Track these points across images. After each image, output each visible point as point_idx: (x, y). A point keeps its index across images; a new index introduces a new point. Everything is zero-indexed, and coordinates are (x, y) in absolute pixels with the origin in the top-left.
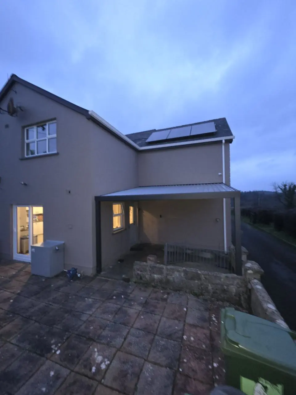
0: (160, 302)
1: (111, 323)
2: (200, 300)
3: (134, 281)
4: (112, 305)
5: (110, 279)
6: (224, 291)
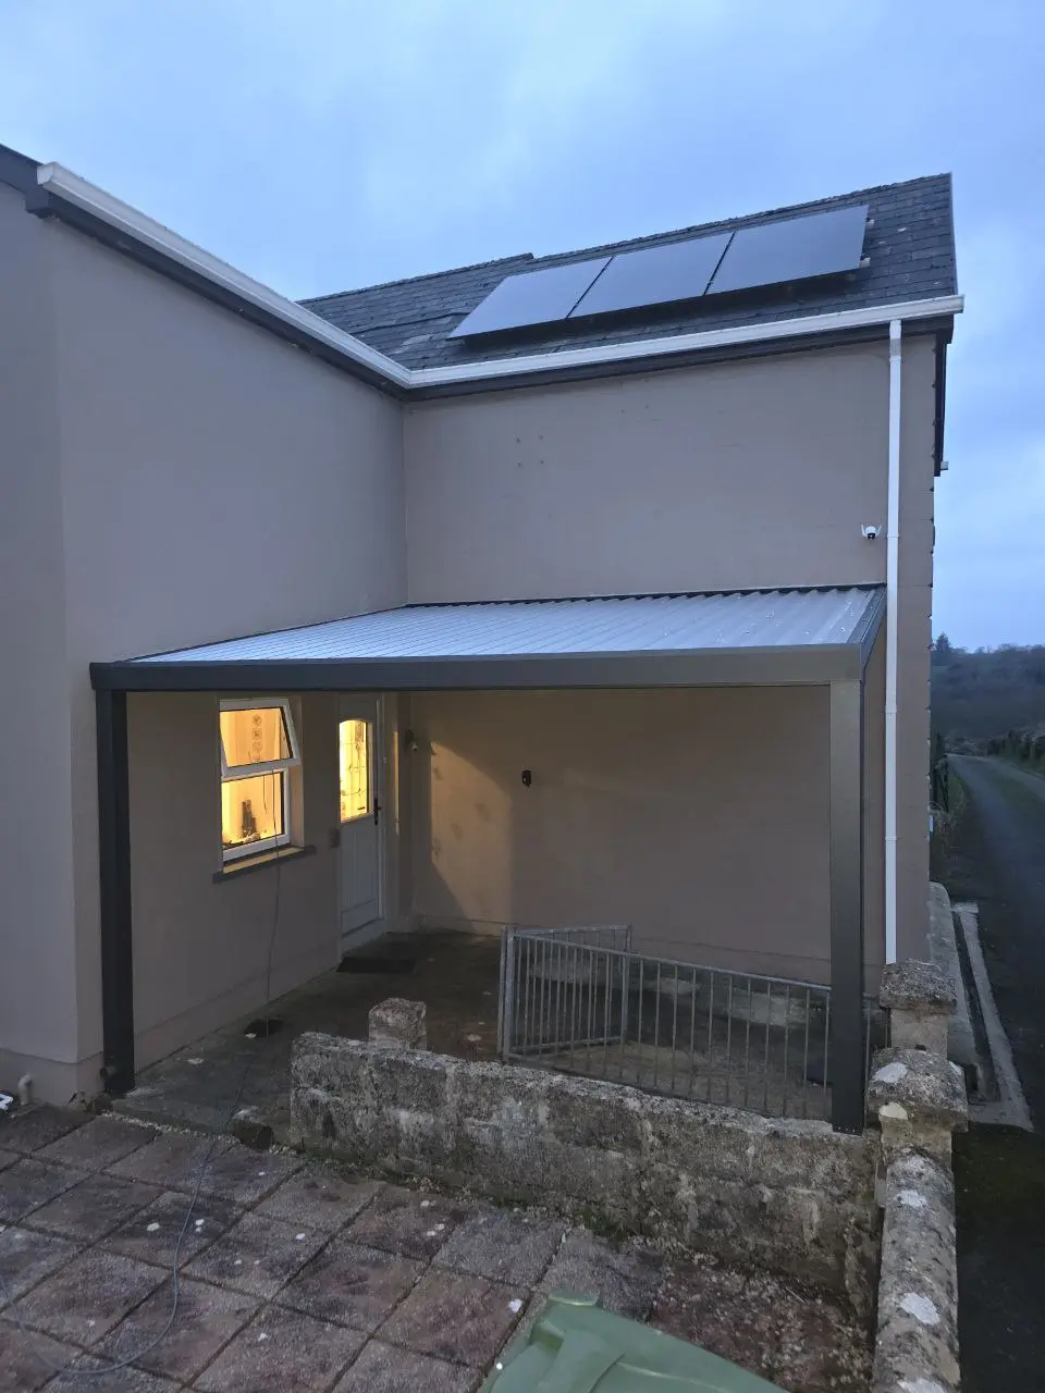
0: (397, 1261)
1: (87, 1358)
2: (618, 1262)
3: (295, 1141)
4: (125, 1270)
5: (167, 1129)
6: (759, 1215)
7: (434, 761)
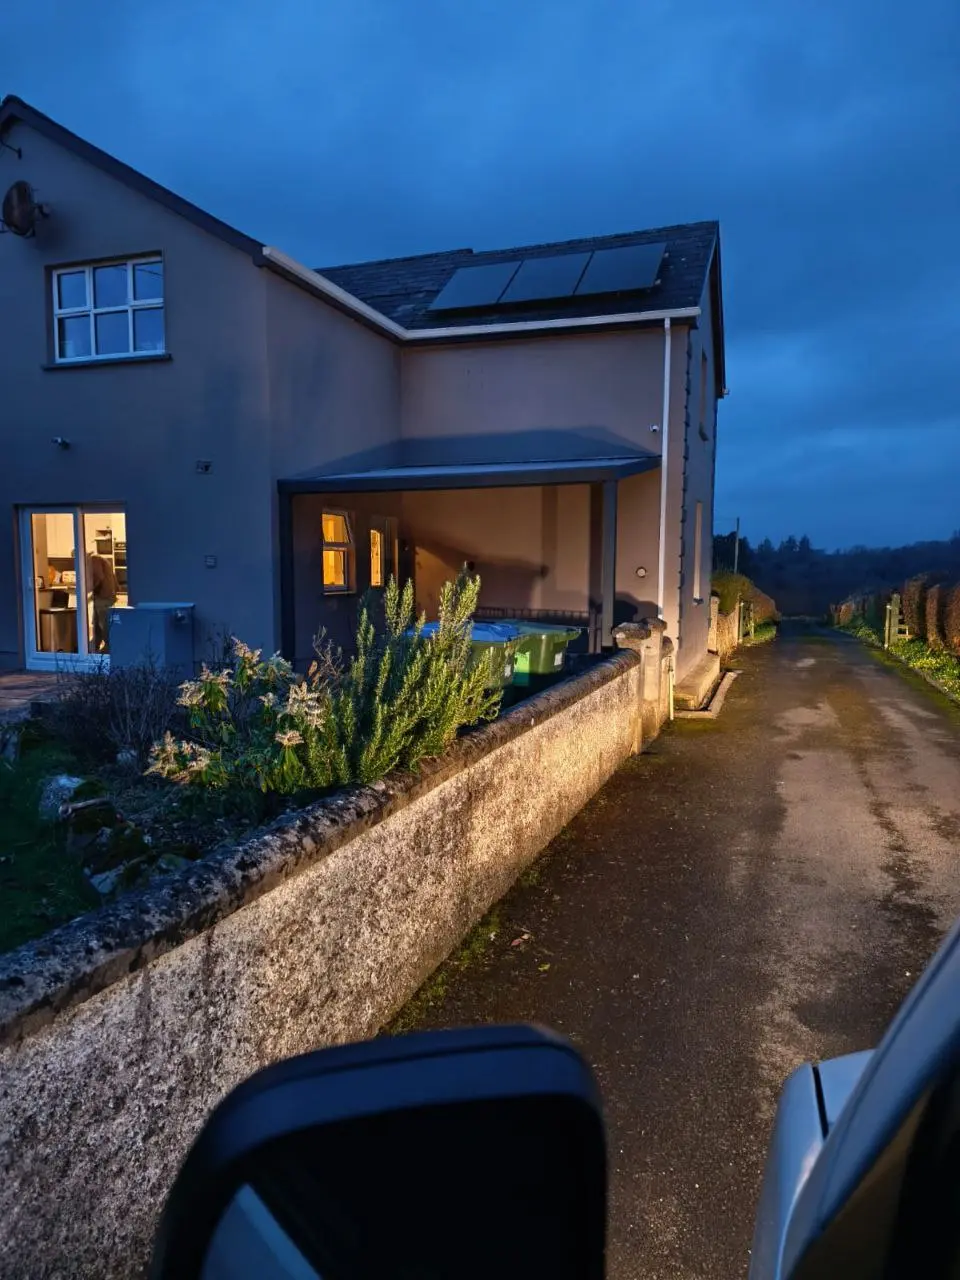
7: (418, 558)
